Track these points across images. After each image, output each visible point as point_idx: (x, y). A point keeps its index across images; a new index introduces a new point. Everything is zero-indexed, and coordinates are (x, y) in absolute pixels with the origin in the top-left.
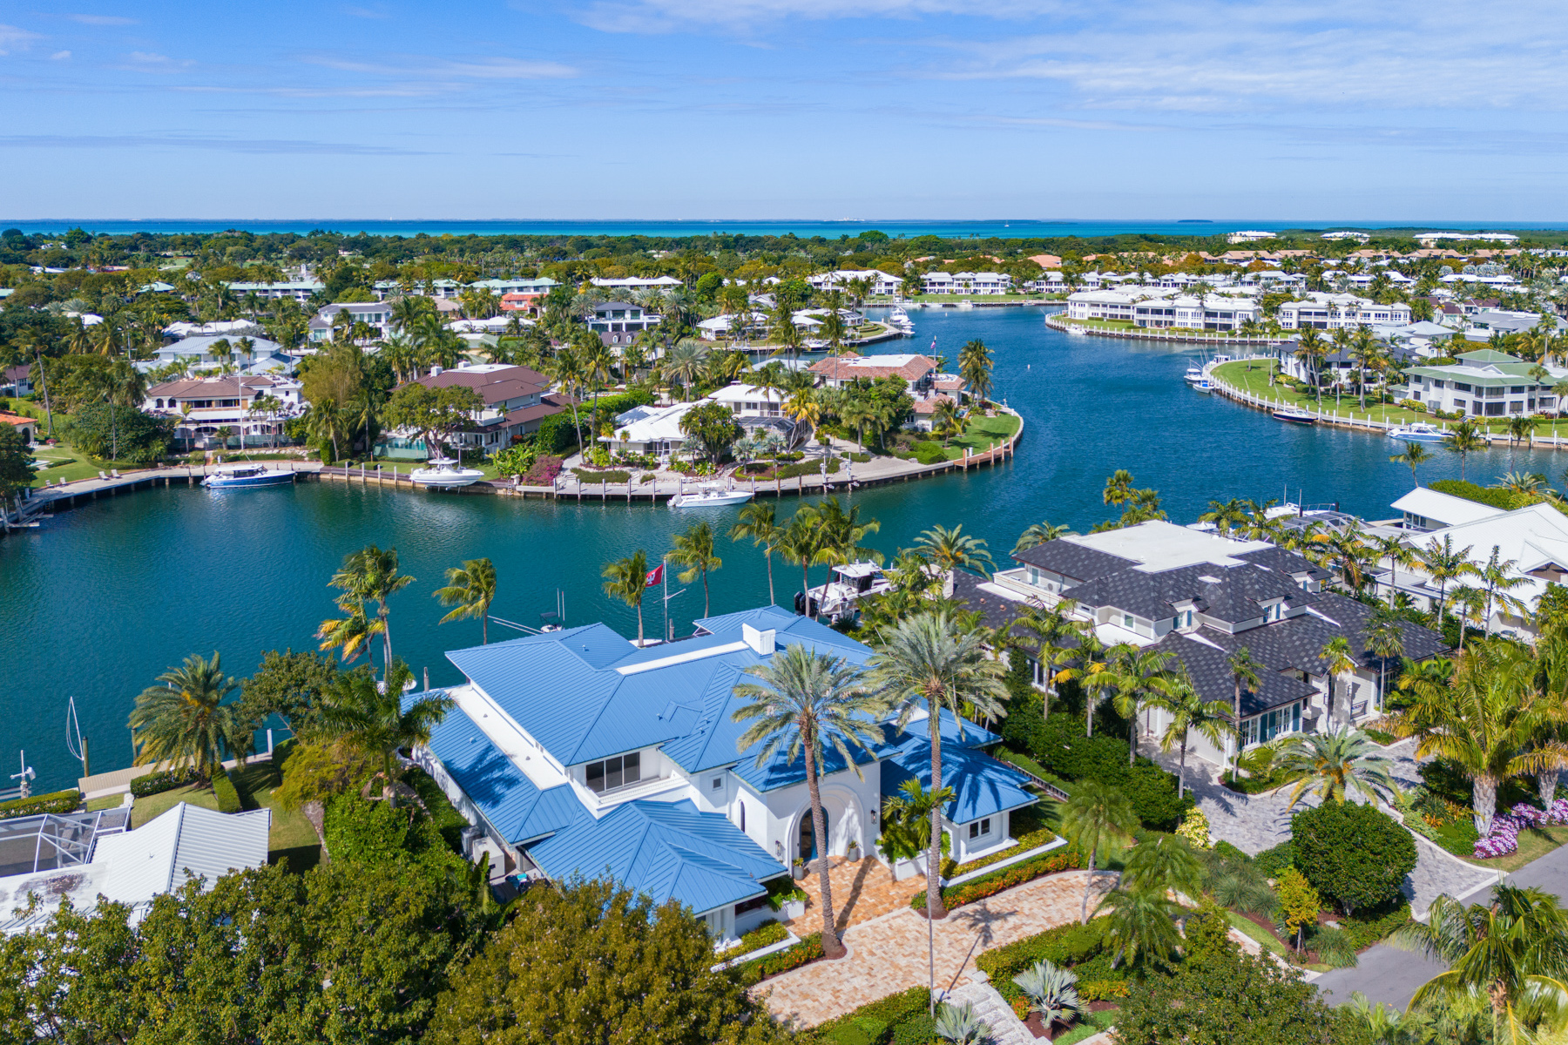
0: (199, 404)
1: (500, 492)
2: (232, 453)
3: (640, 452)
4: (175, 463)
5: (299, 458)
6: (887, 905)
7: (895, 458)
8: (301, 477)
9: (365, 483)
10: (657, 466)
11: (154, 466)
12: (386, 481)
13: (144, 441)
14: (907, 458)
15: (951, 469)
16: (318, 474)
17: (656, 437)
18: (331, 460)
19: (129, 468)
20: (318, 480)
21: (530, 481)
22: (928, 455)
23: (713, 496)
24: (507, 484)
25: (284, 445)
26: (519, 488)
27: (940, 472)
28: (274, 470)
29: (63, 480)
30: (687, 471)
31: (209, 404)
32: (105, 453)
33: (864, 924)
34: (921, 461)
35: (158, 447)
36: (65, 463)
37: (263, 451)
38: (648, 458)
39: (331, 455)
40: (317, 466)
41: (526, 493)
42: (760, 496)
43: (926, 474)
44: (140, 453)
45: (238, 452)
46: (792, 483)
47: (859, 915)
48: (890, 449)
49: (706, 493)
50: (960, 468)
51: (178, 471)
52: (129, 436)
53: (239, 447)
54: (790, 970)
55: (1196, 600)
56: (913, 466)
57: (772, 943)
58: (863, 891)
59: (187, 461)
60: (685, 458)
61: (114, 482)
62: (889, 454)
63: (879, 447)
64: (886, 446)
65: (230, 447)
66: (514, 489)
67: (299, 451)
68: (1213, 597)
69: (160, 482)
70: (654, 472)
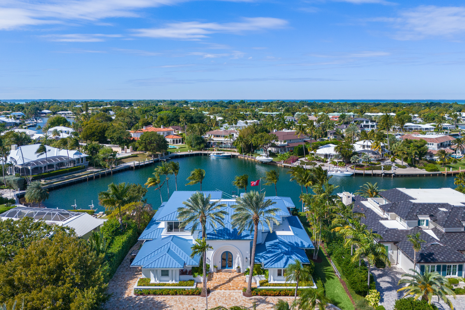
0: (217, 136)
1: (278, 165)
2: (220, 149)
3: (323, 158)
4: (206, 150)
5: (235, 152)
6: (235, 288)
7: (417, 169)
8: (234, 156)
9: (248, 159)
10: (327, 162)
11: (201, 150)
12: (252, 159)
13: (199, 144)
14: (421, 168)
15: (440, 175)
16: (238, 156)
17: (328, 153)
18: (241, 153)
19: (196, 150)
20: (238, 158)
21: (286, 163)
22: (430, 168)
23: (339, 172)
24: (280, 163)
25: (233, 148)
26: (283, 164)
27: (434, 175)
28: (226, 154)
29: (179, 151)
30: (335, 164)
31: (219, 136)
32: (191, 146)
33: (223, 291)
34: (427, 170)
35: (202, 146)
36: (183, 148)
37: (227, 149)
38: (325, 160)
39: (242, 151)
40: (237, 154)
41: (285, 166)
42: (357, 175)
43: (427, 175)
44: (198, 147)
45: (221, 149)
46: (370, 172)
47: (223, 288)
48: (416, 165)
49: (337, 171)
50: (444, 175)
51: (206, 152)
52: (196, 142)
53: (222, 148)
54: (186, 295)
55: (431, 216)
56: (424, 172)
57: (186, 286)
58: (232, 282)
59: (209, 150)
60: (336, 161)
61: (191, 153)
62: (415, 167)
63: (412, 164)
64: (415, 164)
65: (220, 147)
66: (282, 164)
67: (235, 150)
68: (440, 216)
69: (201, 154)
70: (325, 164)
